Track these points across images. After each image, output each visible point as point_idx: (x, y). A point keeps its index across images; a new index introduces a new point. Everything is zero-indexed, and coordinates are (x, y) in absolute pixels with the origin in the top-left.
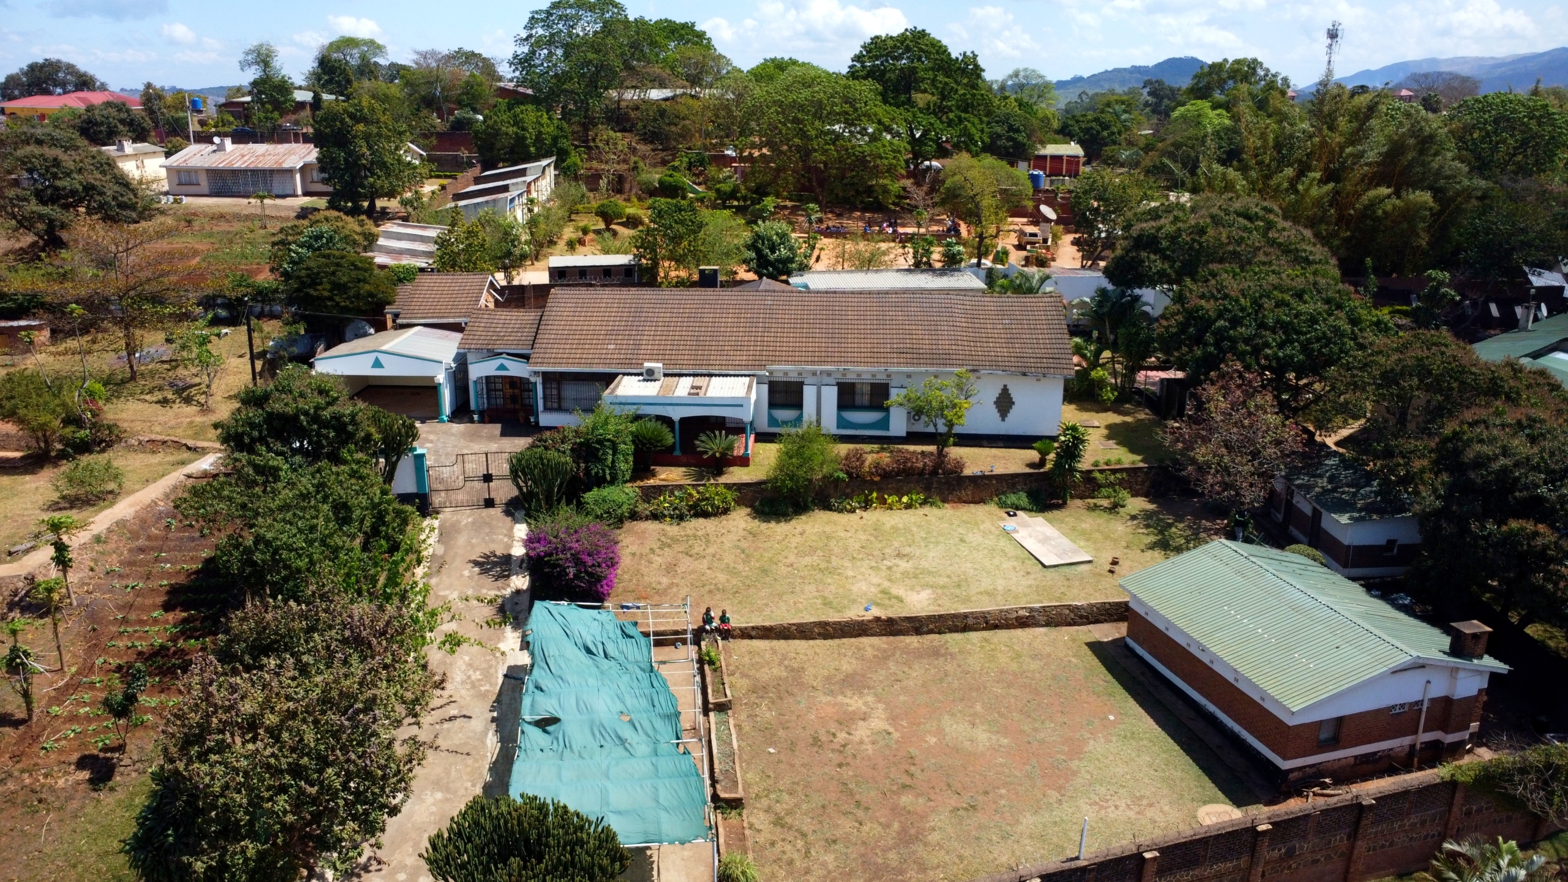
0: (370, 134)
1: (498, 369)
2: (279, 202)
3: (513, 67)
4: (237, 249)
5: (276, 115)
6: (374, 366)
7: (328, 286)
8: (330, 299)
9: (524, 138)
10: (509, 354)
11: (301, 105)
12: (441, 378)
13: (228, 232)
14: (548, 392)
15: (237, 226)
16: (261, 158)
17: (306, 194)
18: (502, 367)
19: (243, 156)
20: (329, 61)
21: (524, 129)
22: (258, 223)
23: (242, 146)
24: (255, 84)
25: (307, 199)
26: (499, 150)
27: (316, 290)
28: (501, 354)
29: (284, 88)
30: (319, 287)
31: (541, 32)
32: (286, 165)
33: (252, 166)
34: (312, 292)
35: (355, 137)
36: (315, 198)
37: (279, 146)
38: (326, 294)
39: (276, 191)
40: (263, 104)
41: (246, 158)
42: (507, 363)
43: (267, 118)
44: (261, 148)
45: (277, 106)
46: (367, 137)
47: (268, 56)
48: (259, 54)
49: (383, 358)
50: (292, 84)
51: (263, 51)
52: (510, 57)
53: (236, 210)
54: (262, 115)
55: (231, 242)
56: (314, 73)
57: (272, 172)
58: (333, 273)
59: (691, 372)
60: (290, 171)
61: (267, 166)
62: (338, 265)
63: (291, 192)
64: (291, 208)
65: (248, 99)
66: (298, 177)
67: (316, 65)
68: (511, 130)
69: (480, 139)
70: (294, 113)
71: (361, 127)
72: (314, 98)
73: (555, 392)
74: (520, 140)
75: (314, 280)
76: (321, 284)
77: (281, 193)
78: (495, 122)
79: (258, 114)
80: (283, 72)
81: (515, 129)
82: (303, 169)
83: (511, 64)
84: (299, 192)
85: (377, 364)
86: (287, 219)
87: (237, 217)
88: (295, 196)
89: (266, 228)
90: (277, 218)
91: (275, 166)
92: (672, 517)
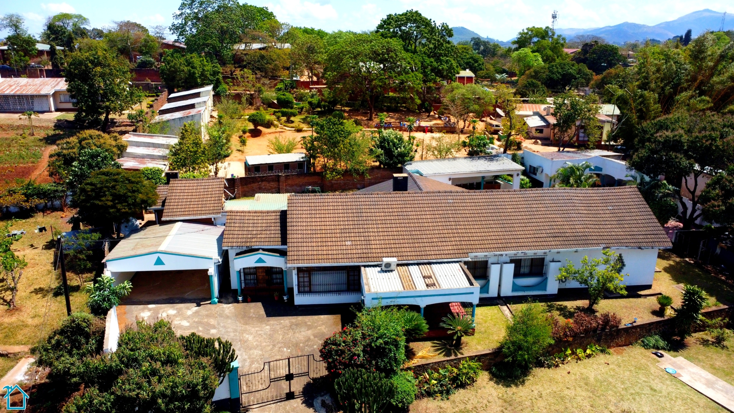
0: (105, 74)
1: (257, 262)
2: (41, 116)
3: (172, 31)
4: (14, 151)
5: (27, 58)
6: (156, 264)
7: (110, 198)
8: (112, 207)
9: (194, 73)
10: (264, 250)
11: (41, 53)
12: (212, 271)
13: (6, 139)
14: (301, 280)
15: (12, 135)
16: (24, 88)
17: (57, 110)
18: (260, 260)
19: (11, 86)
20: (55, 26)
21: (193, 67)
22: (27, 132)
23: (8, 79)
24: (9, 39)
25: (59, 114)
26: (178, 81)
27: (101, 201)
28: (257, 250)
29: (30, 42)
30: (103, 199)
31: (188, 11)
32: (43, 92)
33: (18, 93)
34: (97, 202)
35: (95, 75)
36: (64, 113)
37: (36, 79)
38: (110, 203)
39: (36, 109)
40: (17, 51)
41: (13, 87)
42: (264, 257)
43: (20, 60)
44: (23, 81)
45: (27, 53)
46: (102, 75)
47: (17, 22)
48: (11, 20)
49: (163, 257)
50: (35, 40)
51: (14, 19)
52: (170, 25)
53: (10, 122)
54: (17, 58)
55: (9, 146)
56: (45, 33)
57: (32, 97)
58: (113, 187)
59: (416, 262)
60: (46, 96)
61: (29, 93)
62: (116, 181)
63: (48, 109)
64: (49, 121)
65: (6, 48)
66: (51, 99)
67: (46, 28)
68: (186, 69)
69: (166, 74)
70: (37, 57)
71: (99, 69)
72: (50, 48)
73: (306, 279)
74: (192, 75)
75: (98, 192)
76: (105, 195)
77: (40, 110)
78: (175, 64)
79: (14, 57)
80: (29, 32)
81: (189, 68)
82: (55, 95)
83: (170, 29)
84: (53, 109)
85: (159, 262)
86: (47, 128)
87: (12, 127)
88: (50, 111)
89: (33, 135)
90: (41, 127)
91: (35, 93)
92: (441, 392)
